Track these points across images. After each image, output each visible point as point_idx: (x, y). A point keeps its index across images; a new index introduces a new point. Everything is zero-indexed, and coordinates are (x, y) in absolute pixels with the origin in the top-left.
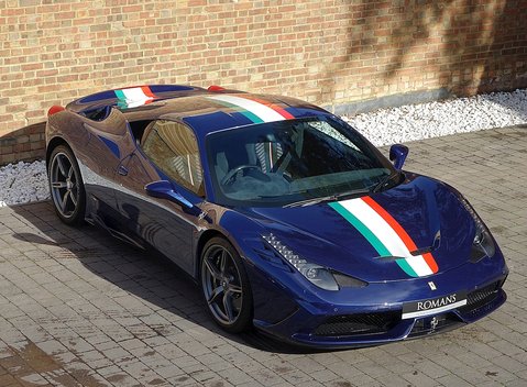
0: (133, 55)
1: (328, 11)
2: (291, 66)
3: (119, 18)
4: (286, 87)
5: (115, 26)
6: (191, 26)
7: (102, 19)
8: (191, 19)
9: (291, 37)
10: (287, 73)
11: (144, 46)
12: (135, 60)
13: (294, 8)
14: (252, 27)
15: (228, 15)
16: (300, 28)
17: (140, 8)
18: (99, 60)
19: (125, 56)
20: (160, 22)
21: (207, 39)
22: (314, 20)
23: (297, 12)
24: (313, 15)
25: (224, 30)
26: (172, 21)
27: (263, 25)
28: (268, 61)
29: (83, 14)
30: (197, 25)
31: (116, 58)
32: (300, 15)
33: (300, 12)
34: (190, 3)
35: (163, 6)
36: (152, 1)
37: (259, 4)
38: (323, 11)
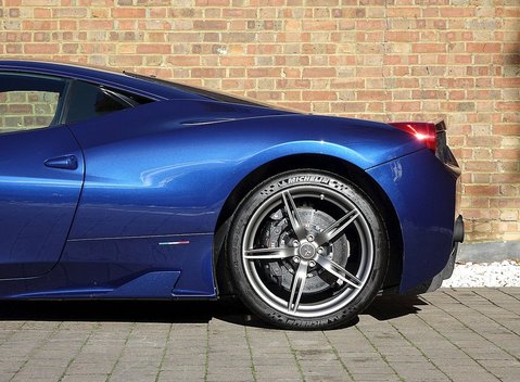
1: (399, 83)
13: (332, 72)
15: (209, 73)
17: (54, 48)
19: (28, 121)
22: (372, 95)
23: (339, 80)
24: (368, 87)
27: (275, 96)
32: (343, 85)
33: (346, 80)
34: (141, 49)
35: (94, 49)
36: (76, 40)
37: (267, 61)
38: (391, 83)
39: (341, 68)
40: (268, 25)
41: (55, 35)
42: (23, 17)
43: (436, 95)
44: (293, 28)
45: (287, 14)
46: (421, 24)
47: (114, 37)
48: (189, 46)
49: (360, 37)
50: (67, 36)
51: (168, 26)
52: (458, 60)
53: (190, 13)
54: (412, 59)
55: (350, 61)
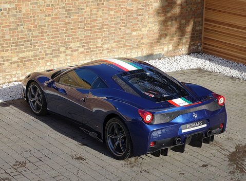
0: (28, 41)
2: (96, 45)
3: (22, 25)
4: (94, 54)
5: (20, 28)
6: (53, 28)
7: (15, 26)
8: (53, 25)
9: (96, 32)
10: (94, 48)
11: (33, 37)
12: (29, 43)
13: (96, 20)
14: (79, 28)
15: (69, 23)
16: (99, 29)
17: (31, 20)
18: (13, 43)
19: (25, 41)
20: (40, 26)
21: (60, 34)
22: (105, 25)
23: (98, 22)
24: (105, 23)
25: (67, 30)
26: (45, 26)
27: (84, 28)
28: (86, 43)
29: (6, 23)
30: (55, 28)
31: (20, 42)
32: (99, 23)
34: (52, 19)
35: (41, 20)
36: (36, 18)
37: (82, 19)
38: (109, 21)
39: (98, 19)
40: (83, 9)
41: (31, 17)
42: (23, 13)
43: (119, 23)
44: (88, 9)
45: (87, 6)
46: (116, 5)
47: (46, 16)
48: (64, 16)
49: (103, 10)
50: (34, 17)
51: (59, 12)
52: (124, 14)
53: (64, 7)
54: (114, 15)
55: (101, 17)
